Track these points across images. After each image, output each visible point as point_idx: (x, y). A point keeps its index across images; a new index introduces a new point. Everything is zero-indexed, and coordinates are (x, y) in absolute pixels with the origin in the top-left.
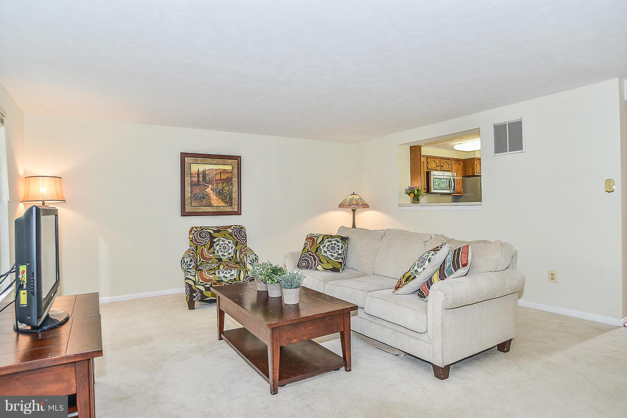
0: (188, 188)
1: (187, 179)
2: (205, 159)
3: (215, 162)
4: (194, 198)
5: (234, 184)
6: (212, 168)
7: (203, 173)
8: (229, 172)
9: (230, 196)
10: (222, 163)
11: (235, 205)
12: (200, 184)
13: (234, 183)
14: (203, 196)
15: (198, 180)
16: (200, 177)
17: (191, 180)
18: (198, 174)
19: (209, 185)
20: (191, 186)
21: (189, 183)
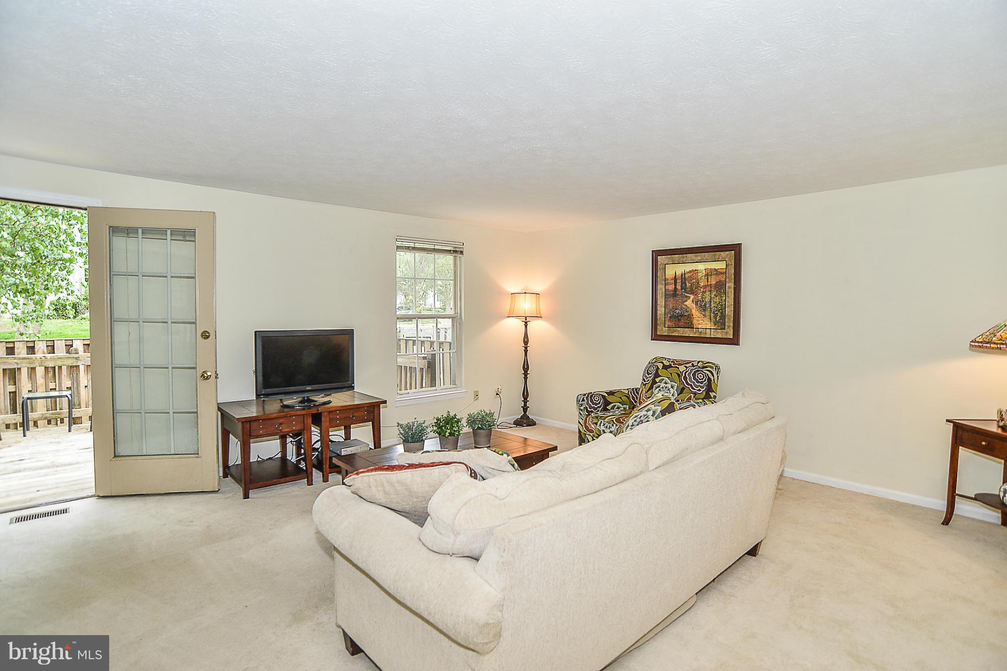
0: (661, 301)
1: (661, 287)
2: (685, 255)
3: (699, 258)
4: (669, 315)
5: (728, 293)
6: (694, 269)
7: (682, 277)
8: (722, 273)
9: (722, 313)
10: (710, 259)
11: (729, 327)
12: (678, 295)
13: (728, 291)
14: (681, 312)
15: (675, 287)
16: (678, 284)
17: (665, 289)
18: (675, 279)
19: (690, 295)
20: (665, 297)
21: (662, 293)
